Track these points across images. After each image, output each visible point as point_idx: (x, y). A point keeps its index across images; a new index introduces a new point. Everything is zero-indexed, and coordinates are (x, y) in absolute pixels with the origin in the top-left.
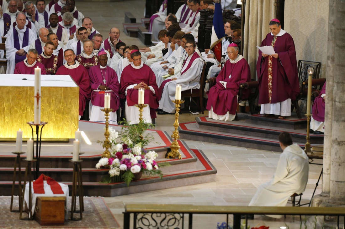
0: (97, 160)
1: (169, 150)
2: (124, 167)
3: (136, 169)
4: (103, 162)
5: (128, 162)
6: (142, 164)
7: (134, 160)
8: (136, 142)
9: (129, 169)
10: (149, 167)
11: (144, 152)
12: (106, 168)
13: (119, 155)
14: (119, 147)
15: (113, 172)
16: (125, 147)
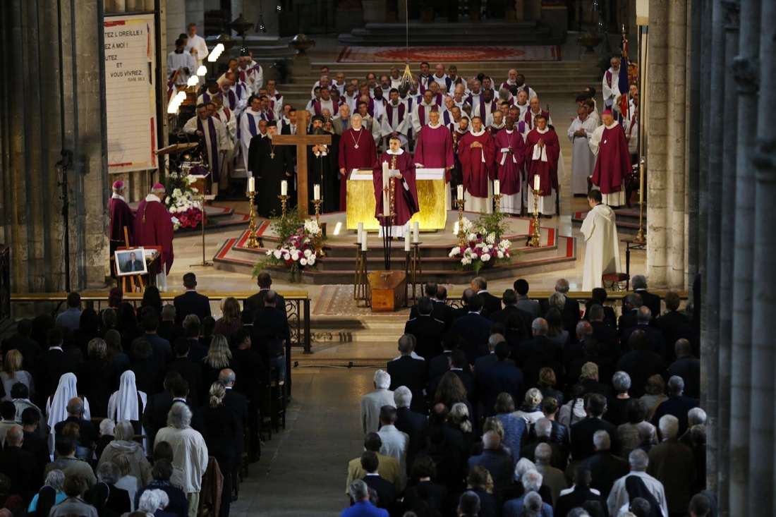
0: (450, 249)
1: (529, 238)
2: (474, 255)
3: (486, 257)
4: (456, 251)
5: (479, 251)
6: (493, 253)
7: (486, 249)
8: (490, 231)
9: (479, 257)
10: (500, 255)
11: (498, 240)
12: (460, 256)
13: (472, 244)
14: (472, 237)
15: (465, 261)
16: (479, 236)
